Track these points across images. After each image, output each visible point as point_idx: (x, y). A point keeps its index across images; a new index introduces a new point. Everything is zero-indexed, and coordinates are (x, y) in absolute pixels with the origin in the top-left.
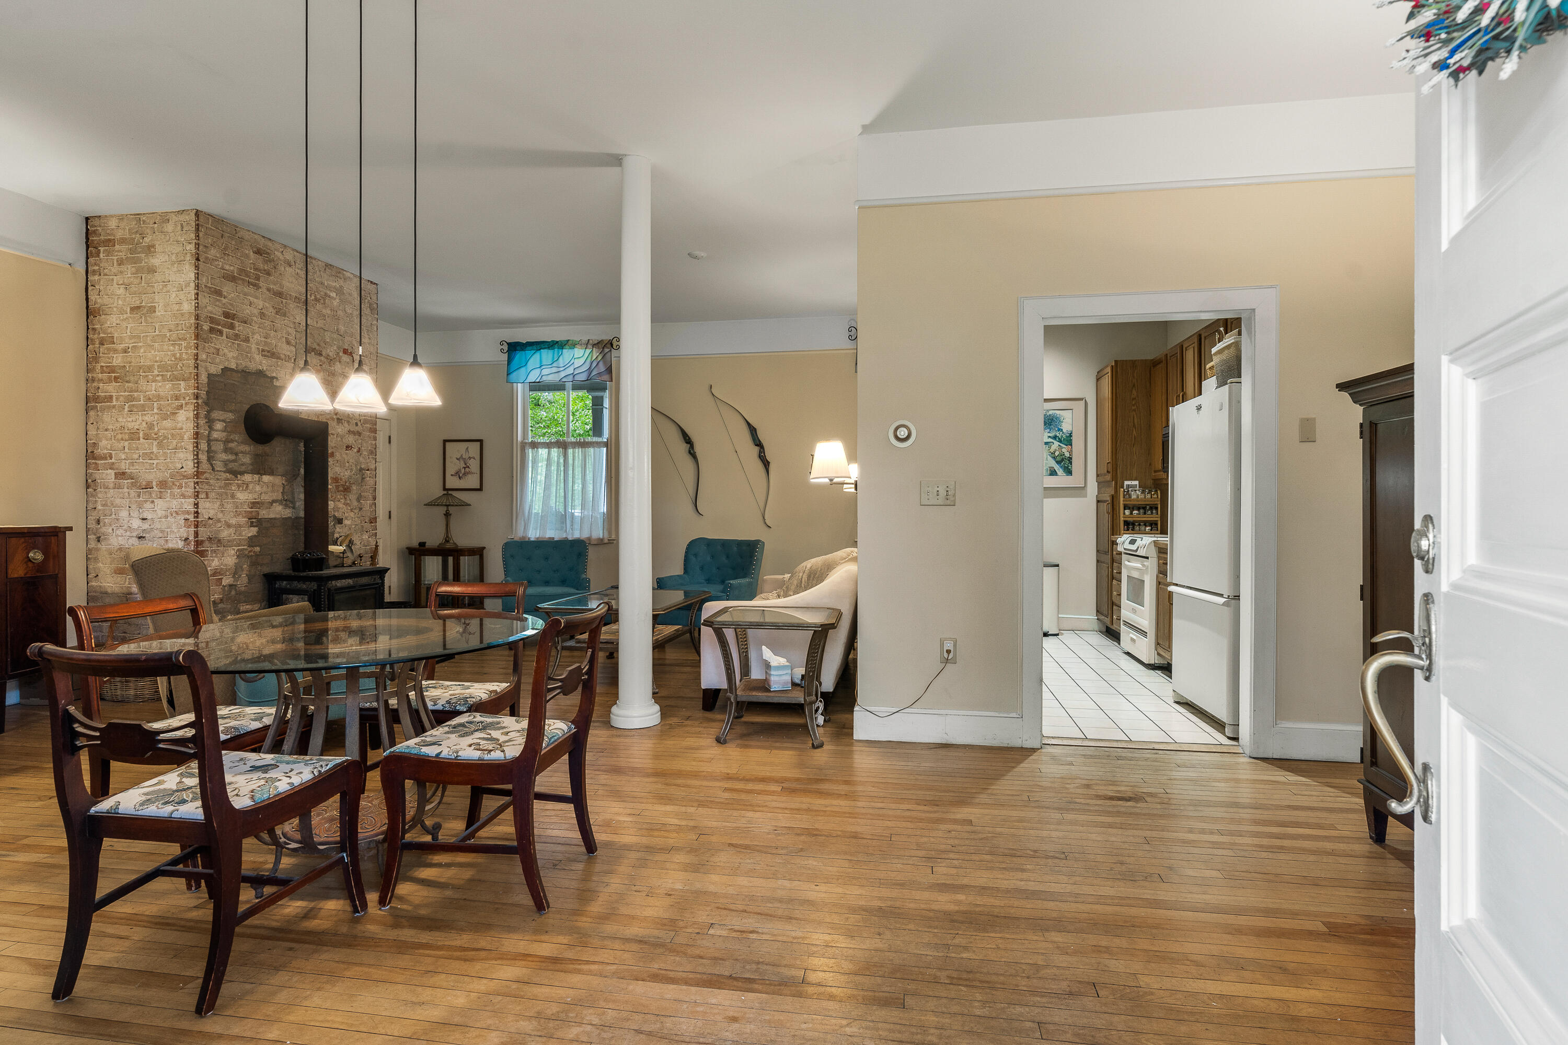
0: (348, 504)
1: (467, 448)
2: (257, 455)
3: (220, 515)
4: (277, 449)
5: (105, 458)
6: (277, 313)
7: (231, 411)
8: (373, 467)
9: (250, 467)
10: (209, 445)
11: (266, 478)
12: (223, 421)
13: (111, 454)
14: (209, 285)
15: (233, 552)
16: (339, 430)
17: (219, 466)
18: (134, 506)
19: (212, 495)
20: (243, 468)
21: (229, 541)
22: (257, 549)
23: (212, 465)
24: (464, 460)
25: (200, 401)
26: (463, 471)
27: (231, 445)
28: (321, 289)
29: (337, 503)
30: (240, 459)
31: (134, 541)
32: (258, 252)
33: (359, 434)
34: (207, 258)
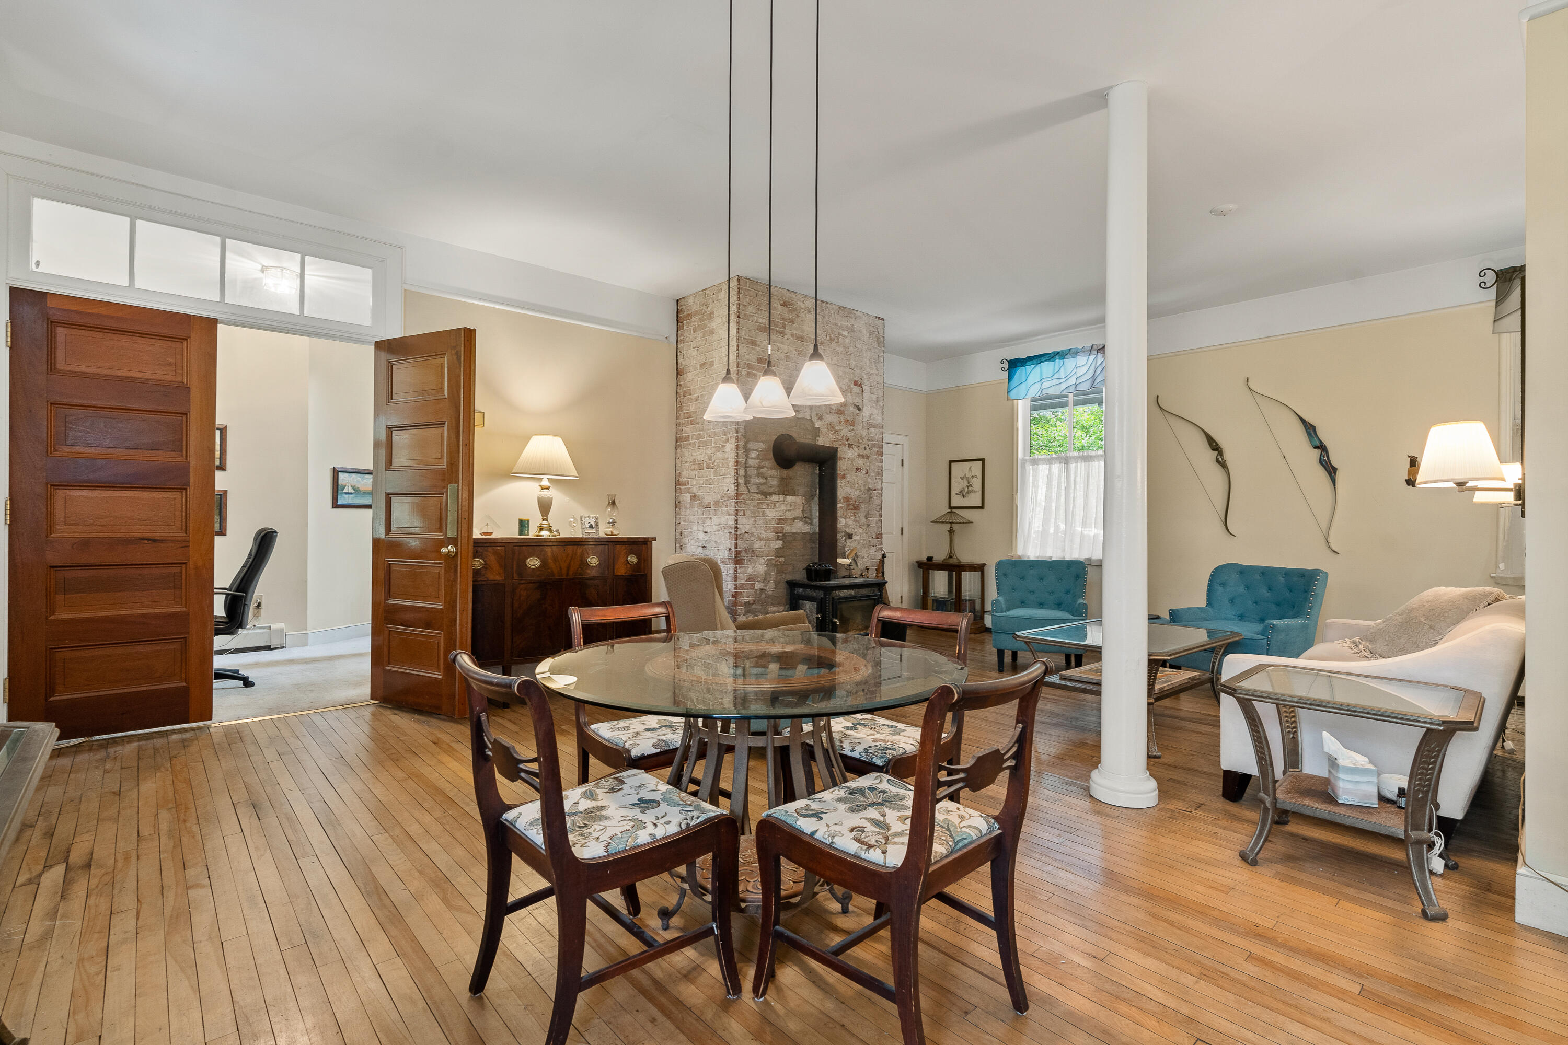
0: (857, 521)
1: (970, 468)
2: (782, 478)
3: (754, 530)
4: (798, 473)
5: (685, 485)
6: (799, 355)
7: (762, 442)
8: (879, 487)
9: (777, 489)
10: (746, 470)
11: (789, 498)
12: (757, 450)
13: (688, 481)
14: (747, 337)
15: (763, 561)
16: (850, 454)
17: (753, 488)
18: (700, 522)
19: (748, 513)
20: (771, 490)
21: (760, 552)
22: (782, 559)
23: (748, 488)
24: (967, 478)
25: (739, 435)
26: (966, 490)
27: (762, 470)
28: (835, 330)
29: (848, 520)
30: (769, 482)
31: (700, 550)
32: (784, 304)
33: (867, 457)
34: (745, 315)
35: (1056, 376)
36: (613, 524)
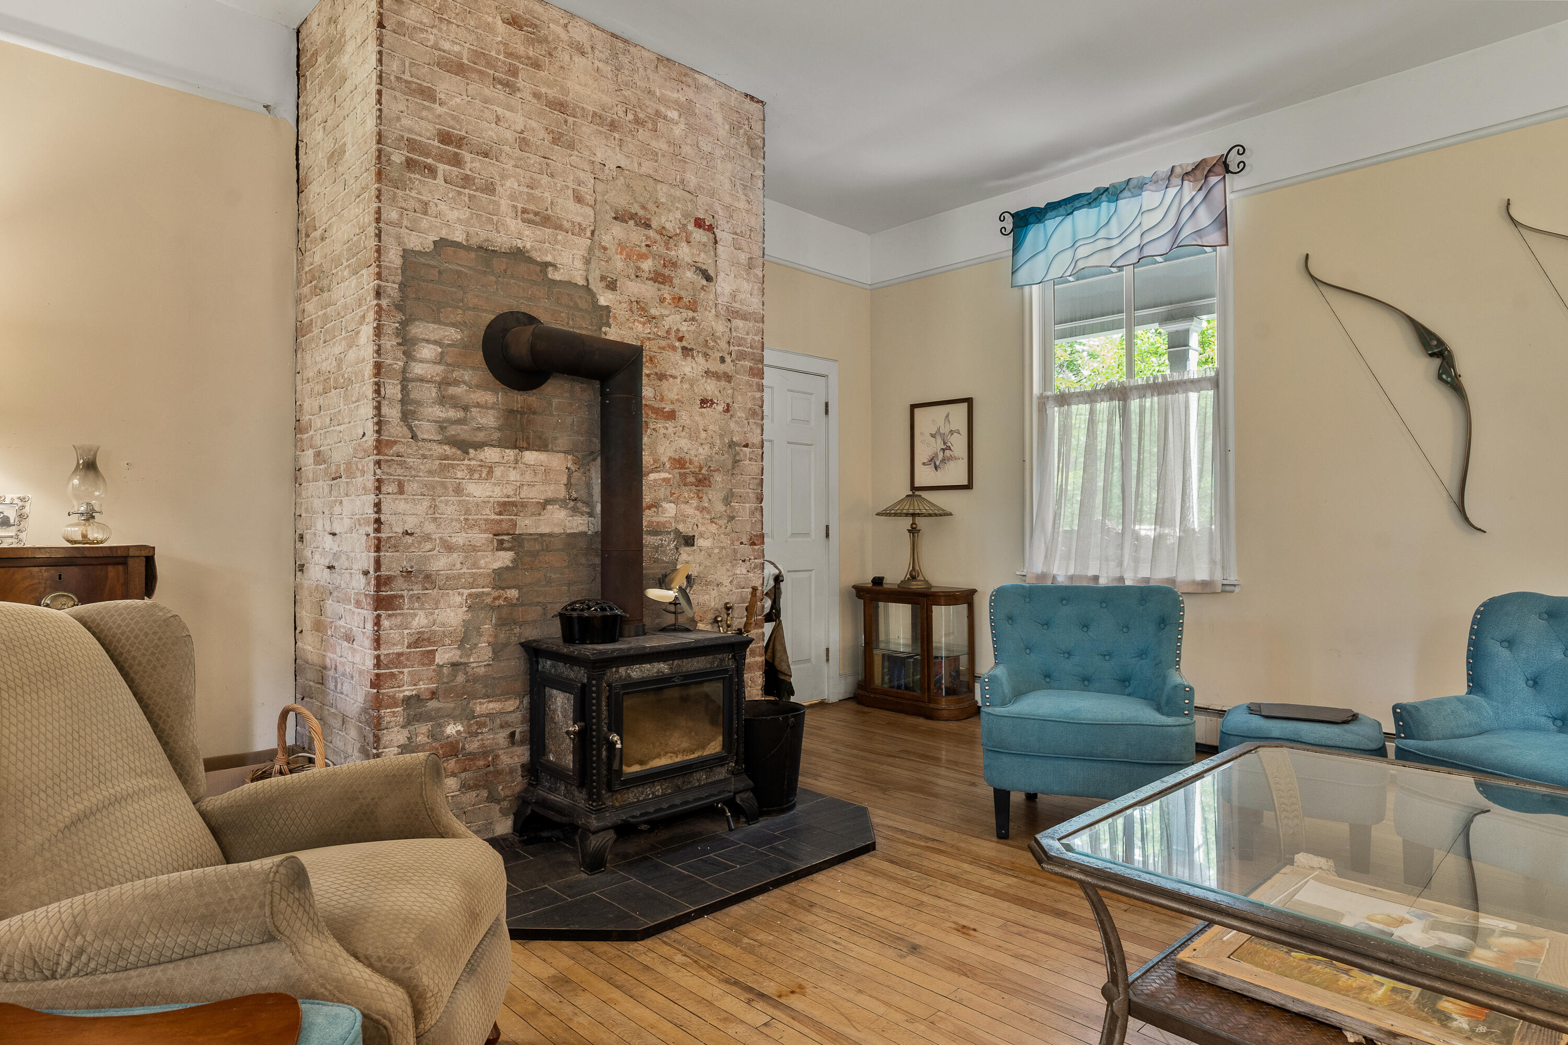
0: (704, 508)
1: (947, 416)
2: (511, 412)
3: (430, 528)
4: (555, 401)
5: (306, 430)
6: (555, 141)
7: (453, 325)
8: (756, 440)
9: (496, 435)
10: (404, 389)
11: (530, 457)
12: (436, 342)
13: (310, 420)
14: (407, 77)
15: (458, 599)
16: (687, 370)
17: (426, 430)
18: (327, 511)
19: (412, 487)
20: (481, 437)
21: (448, 578)
22: (513, 593)
23: (410, 428)
24: (943, 436)
25: (384, 303)
26: (941, 455)
27: (452, 390)
28: (648, 103)
29: (683, 506)
30: (473, 418)
32: (514, 22)
33: (728, 378)
34: (401, 24)
35: (1102, 234)
36: (90, 516)
